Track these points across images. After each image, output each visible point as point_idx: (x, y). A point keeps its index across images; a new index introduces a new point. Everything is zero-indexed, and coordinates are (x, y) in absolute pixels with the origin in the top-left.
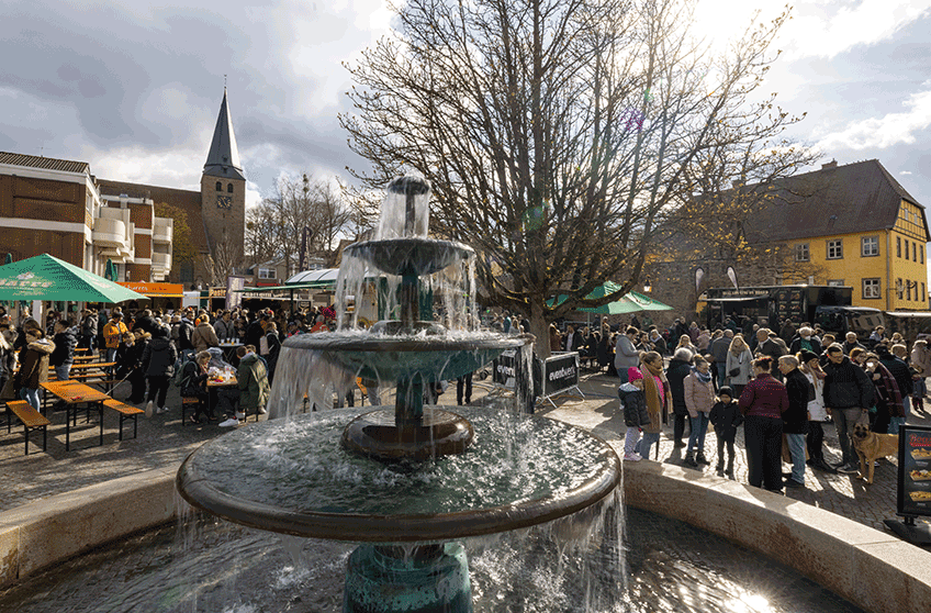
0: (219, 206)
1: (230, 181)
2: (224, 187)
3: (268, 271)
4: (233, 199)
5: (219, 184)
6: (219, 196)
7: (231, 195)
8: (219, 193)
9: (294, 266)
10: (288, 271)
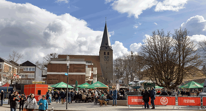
0: (105, 60)
1: (108, 51)
2: (106, 53)
3: (121, 81)
4: (109, 57)
5: (105, 52)
6: (105, 57)
7: (108, 56)
8: (105, 55)
9: (130, 79)
10: (128, 81)
